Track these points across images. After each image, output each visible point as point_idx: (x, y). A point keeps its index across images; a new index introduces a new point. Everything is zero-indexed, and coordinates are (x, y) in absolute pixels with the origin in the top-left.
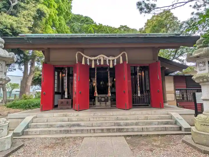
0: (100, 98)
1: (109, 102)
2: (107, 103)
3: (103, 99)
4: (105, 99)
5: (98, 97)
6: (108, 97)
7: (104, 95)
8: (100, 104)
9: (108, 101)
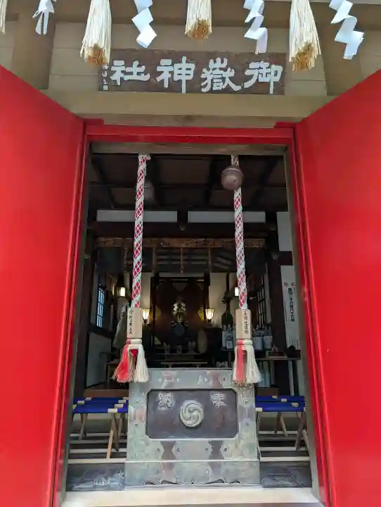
0: (166, 399)
1: (248, 433)
2: (228, 443)
3: (191, 413)
4: (208, 407)
5: (152, 394)
6: (231, 394)
7: (200, 378)
8: (168, 450)
9: (232, 431)
